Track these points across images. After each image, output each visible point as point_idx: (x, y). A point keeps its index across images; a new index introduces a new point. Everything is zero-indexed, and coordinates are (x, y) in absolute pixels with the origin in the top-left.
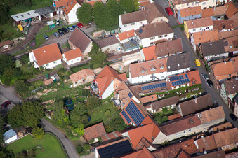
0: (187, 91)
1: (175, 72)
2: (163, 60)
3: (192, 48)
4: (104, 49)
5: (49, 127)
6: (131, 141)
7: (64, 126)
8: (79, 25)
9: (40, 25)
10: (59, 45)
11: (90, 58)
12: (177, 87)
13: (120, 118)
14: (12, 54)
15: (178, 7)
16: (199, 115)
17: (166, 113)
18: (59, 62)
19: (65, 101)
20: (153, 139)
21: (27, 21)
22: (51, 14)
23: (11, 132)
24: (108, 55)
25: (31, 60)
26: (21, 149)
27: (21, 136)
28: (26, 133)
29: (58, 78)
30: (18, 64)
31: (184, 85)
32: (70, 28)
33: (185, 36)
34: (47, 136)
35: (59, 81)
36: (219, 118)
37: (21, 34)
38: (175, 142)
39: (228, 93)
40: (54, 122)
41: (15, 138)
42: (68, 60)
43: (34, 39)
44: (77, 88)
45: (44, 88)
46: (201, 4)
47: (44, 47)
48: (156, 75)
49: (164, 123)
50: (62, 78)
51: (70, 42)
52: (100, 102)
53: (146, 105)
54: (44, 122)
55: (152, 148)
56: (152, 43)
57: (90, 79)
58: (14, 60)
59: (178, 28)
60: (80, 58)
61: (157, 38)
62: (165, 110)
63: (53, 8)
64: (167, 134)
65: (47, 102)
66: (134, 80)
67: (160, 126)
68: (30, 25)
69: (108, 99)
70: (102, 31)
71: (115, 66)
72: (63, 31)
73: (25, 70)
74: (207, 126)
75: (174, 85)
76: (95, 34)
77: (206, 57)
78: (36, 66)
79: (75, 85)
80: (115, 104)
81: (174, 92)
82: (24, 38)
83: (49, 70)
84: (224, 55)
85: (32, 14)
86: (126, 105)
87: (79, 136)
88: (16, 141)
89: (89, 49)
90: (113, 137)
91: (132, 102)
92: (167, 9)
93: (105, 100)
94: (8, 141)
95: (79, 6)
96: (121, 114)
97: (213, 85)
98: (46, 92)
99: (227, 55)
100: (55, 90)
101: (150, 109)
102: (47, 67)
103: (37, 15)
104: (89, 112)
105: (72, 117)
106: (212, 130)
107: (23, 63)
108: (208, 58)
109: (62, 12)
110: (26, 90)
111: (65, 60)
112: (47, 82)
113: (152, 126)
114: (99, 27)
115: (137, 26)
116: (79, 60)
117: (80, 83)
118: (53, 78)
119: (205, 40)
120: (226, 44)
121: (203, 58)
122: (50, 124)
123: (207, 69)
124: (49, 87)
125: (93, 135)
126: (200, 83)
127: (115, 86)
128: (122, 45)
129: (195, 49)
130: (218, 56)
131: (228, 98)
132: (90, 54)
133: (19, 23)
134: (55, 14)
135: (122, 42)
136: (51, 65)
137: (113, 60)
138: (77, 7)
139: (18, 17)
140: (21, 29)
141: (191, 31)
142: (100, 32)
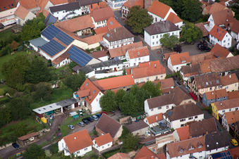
1: (214, 151)
2: (200, 139)
4: (134, 133)
11: (121, 143)
14: (39, 145)
15: (202, 91)
18: (89, 149)
21: (50, 113)
22: (73, 105)
25: (61, 149)
30: (48, 153)
32: (95, 116)
37: (44, 126)
42: (98, 146)
43: (59, 129)
48: (195, 154)
51: (97, 129)
56: (182, 125)
60: (111, 144)
61: (187, 120)
63: (75, 100)
68: (54, 117)
70: (128, 117)
72: (88, 120)
76: (122, 121)
78: (67, 154)
82: (49, 130)
83: (80, 157)
85: (54, 106)
89: (119, 134)
95: (102, 94)
102: (79, 155)
103: (59, 107)
107: (53, 152)
111: (95, 146)
115: (164, 109)
116: (110, 146)
119: (237, 119)
128: (152, 128)
129: (228, 130)
132: (119, 138)
133: (41, 116)
134: (76, 105)
135: (151, 126)
137: (146, 143)
138: (100, 96)
139: (40, 110)
140: (45, 121)
141: (221, 112)
142: (126, 118)
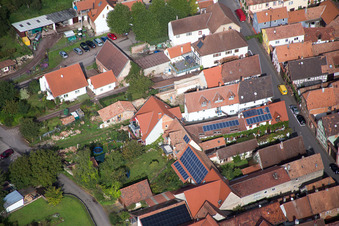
0: (268, 131)
1: (250, 104)
2: (233, 87)
3: (275, 68)
4: (147, 72)
5: (69, 187)
6: (188, 206)
7: (91, 185)
8: (111, 36)
9: (54, 36)
10: (82, 65)
11: (128, 85)
12: (254, 126)
13: (172, 172)
14: (15, 79)
15: (254, 9)
16: (286, 167)
17: (239, 164)
18: (83, 91)
19: (93, 147)
20: (221, 203)
21: (36, 31)
22: (71, 21)
23: (14, 194)
24: (154, 80)
25: (43, 89)
26: (29, 220)
27: (30, 200)
28: (37, 196)
29: (82, 114)
30: (24, 94)
31: (264, 123)
33: (264, 50)
34: (68, 200)
35: (83, 119)
36: (315, 170)
37: (27, 50)
38: (253, 206)
39: (327, 134)
40: (77, 179)
41: (20, 203)
42: (95, 88)
43: (46, 57)
44: (110, 128)
45: (62, 129)
46: (286, 4)
47: (62, 69)
48: (223, 108)
49: (236, 179)
50: (88, 114)
51: (98, 62)
52: (144, 149)
53: (209, 152)
54: (63, 179)
55: (219, 217)
56: (216, 62)
57: (128, 115)
58: (18, 88)
59: (253, 39)
60: (113, 85)
62: (237, 159)
63: (73, 13)
64: (240, 195)
65: (66, 150)
66: (191, 117)
67: (230, 183)
68: (41, 37)
69: (155, 145)
70: (144, 45)
71: (164, 96)
72: (88, 45)
73: (34, 103)
74: (299, 183)
75: (250, 123)
76: (135, 50)
77: (295, 82)
78: (50, 97)
79: (106, 125)
80: (165, 152)
81: (250, 133)
82: (32, 57)
83: (68, 102)
84: (320, 78)
85: (43, 21)
86: (180, 153)
87: (113, 199)
88: (22, 208)
89: (126, 71)
90: (162, 201)
91: (189, 149)
92: (237, 11)
93: (150, 146)
94: (10, 209)
95: (111, 9)
96: (173, 166)
97: (305, 122)
98: (65, 135)
99: (325, 78)
100: (78, 132)
101: (215, 159)
102: (66, 99)
103: (50, 22)
104: (128, 164)
105: (102, 172)
106: (306, 188)
107: (31, 92)
108: (297, 82)
109: (86, 18)
110: (37, 133)
111: (91, 87)
112: (66, 121)
113: (219, 183)
114: (140, 39)
115: (194, 37)
116: (112, 88)
117: (114, 121)
118: (75, 114)
119: (292, 56)
120: (324, 62)
121: (291, 83)
122: (71, 182)
123: (297, 99)
124: (68, 127)
125: (134, 198)
126: (287, 119)
127: (164, 125)
128: (174, 65)
129: (279, 70)
130: (312, 79)
131: (328, 141)
132: (127, 78)
133: (24, 34)
134: (75, 20)
135: (173, 61)
136: (72, 96)
137: (160, 88)
138: (108, 10)
139: (22, 26)
140: (28, 43)
141: (273, 43)
142: (141, 47)
